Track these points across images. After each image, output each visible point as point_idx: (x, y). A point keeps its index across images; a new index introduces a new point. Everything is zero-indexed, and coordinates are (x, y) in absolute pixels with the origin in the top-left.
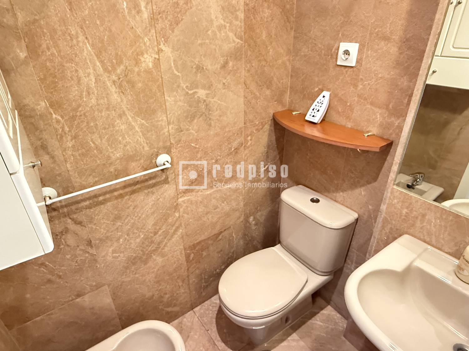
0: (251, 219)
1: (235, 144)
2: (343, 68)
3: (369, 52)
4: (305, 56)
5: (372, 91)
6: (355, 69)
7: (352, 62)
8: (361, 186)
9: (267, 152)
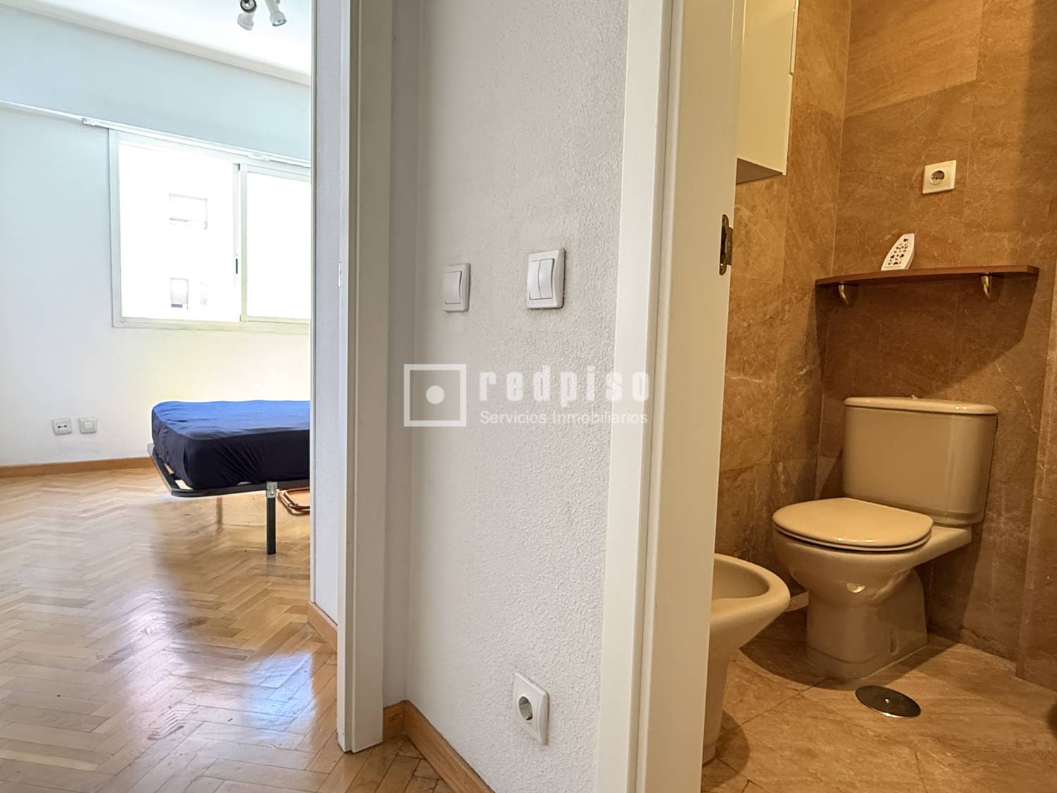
0: (780, 468)
1: (771, 308)
2: (933, 197)
3: (975, 167)
4: (863, 197)
5: (988, 213)
6: (953, 193)
7: (950, 182)
8: (993, 360)
9: (806, 344)
